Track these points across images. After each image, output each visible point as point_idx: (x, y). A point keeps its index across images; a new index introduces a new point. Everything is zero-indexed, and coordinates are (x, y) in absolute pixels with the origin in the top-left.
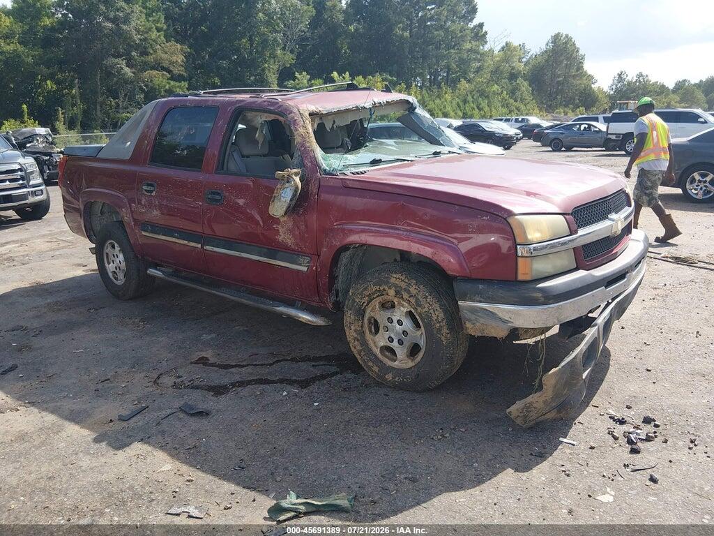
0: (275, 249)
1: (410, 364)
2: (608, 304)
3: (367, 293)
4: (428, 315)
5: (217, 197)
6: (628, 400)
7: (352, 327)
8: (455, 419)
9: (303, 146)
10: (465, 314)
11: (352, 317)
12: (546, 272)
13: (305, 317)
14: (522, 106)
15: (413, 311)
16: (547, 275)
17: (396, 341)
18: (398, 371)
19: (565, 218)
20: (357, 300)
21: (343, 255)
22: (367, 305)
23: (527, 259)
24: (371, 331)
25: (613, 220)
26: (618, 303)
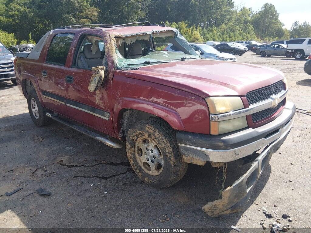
0: (94, 107)
1: (157, 174)
2: (267, 146)
3: (135, 134)
4: (164, 150)
5: (70, 79)
6: (276, 201)
7: (129, 151)
8: (176, 208)
9: (108, 54)
10: (182, 151)
11: (129, 146)
12: (228, 130)
13: (109, 143)
14: (249, 36)
15: (158, 146)
16: (228, 131)
17: (150, 160)
18: (151, 177)
19: (241, 98)
20: (131, 138)
21: (125, 113)
22: (136, 140)
23: (217, 122)
24: (138, 154)
25: (272, 99)
26: (273, 146)
